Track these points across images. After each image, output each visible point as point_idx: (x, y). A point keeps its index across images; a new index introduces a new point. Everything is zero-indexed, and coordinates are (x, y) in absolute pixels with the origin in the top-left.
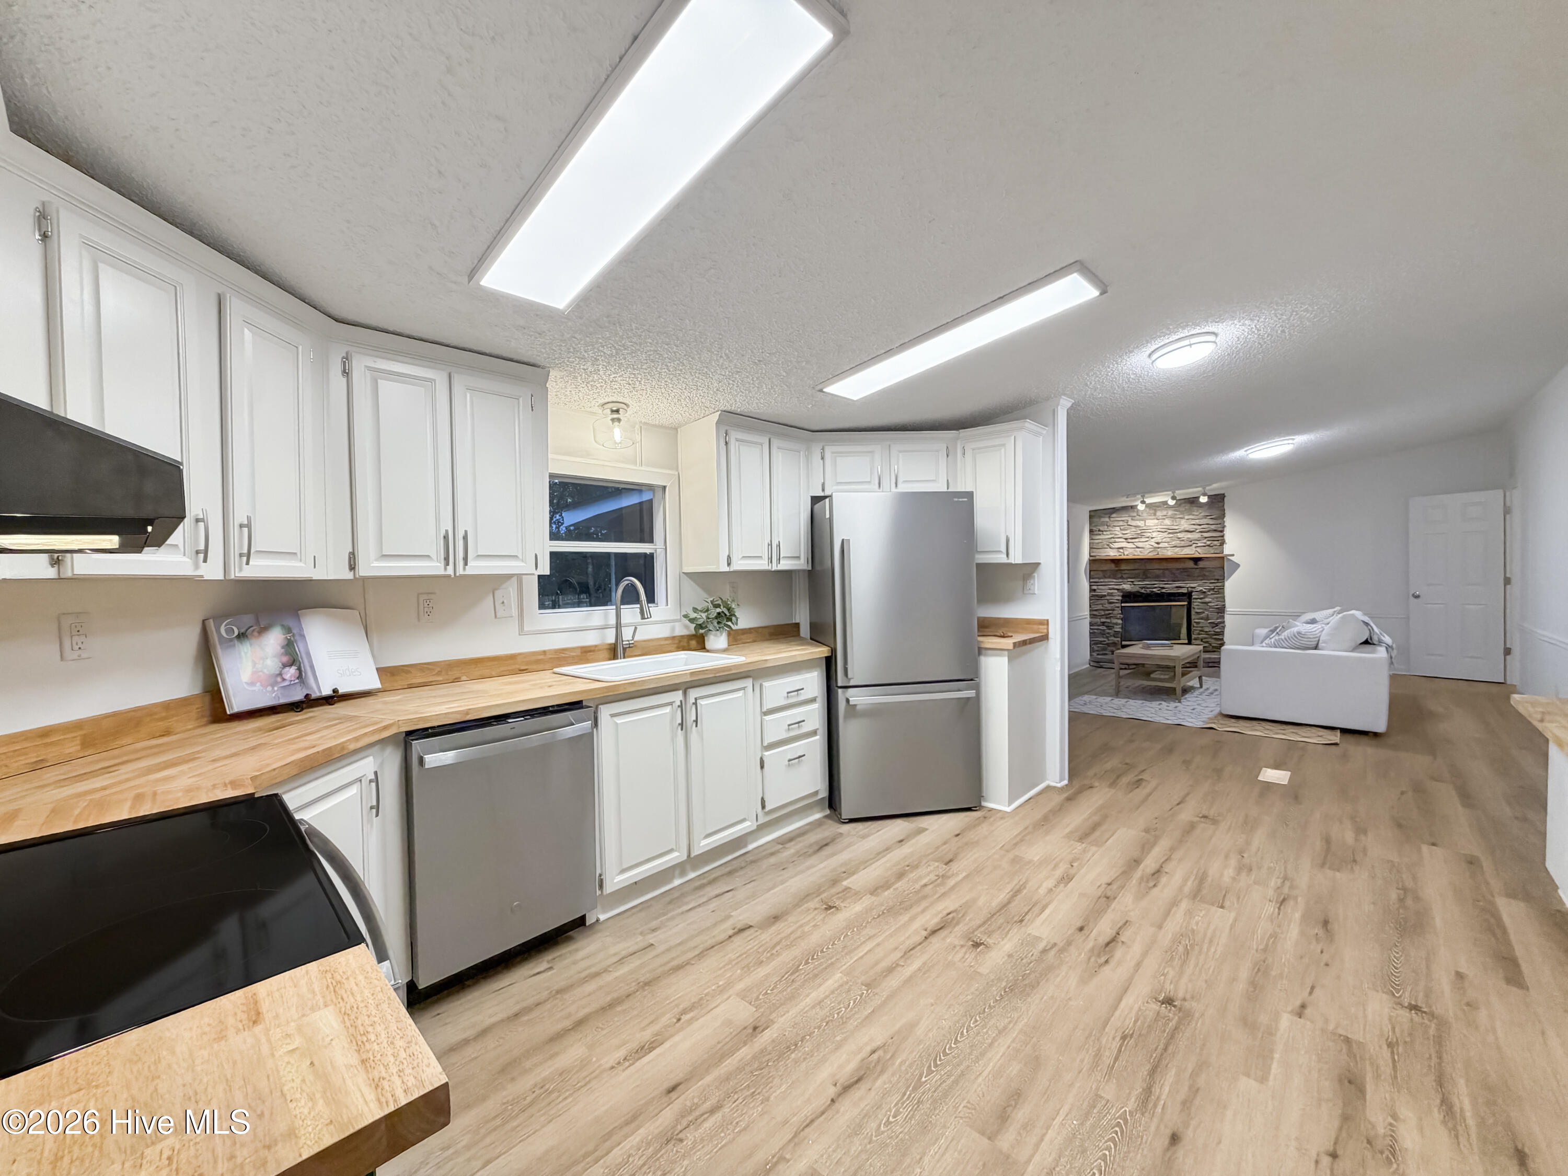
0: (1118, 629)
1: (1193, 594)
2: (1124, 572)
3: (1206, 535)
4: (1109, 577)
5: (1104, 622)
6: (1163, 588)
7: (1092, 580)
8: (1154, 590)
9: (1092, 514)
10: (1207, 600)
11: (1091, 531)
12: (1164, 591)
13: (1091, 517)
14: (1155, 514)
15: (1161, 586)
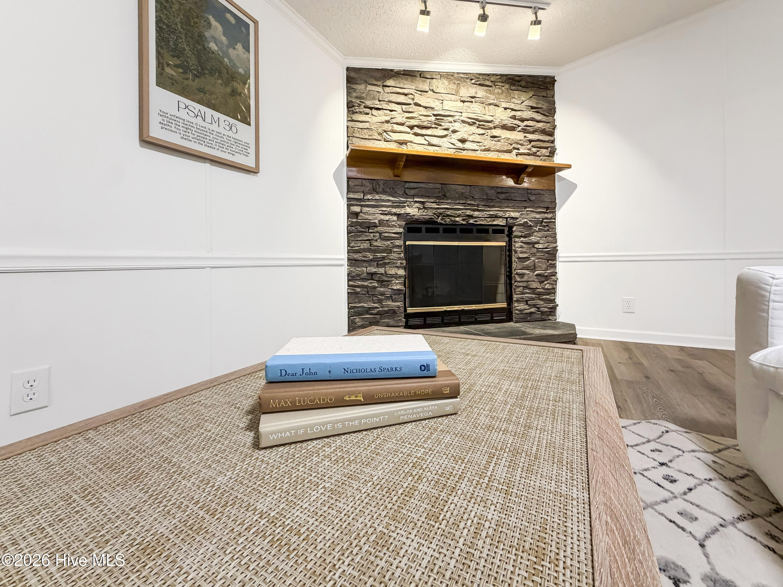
0: (397, 285)
1: (514, 229)
2: (407, 185)
3: (531, 137)
4: (384, 192)
5: (372, 274)
6: (471, 217)
7: (351, 196)
8: (457, 219)
9: (353, 74)
10: (533, 239)
11: (350, 105)
12: (471, 221)
13: (350, 80)
14: (457, 93)
15: (469, 212)
